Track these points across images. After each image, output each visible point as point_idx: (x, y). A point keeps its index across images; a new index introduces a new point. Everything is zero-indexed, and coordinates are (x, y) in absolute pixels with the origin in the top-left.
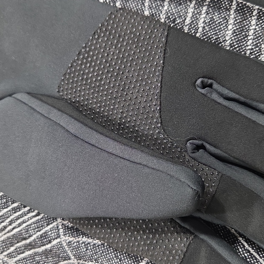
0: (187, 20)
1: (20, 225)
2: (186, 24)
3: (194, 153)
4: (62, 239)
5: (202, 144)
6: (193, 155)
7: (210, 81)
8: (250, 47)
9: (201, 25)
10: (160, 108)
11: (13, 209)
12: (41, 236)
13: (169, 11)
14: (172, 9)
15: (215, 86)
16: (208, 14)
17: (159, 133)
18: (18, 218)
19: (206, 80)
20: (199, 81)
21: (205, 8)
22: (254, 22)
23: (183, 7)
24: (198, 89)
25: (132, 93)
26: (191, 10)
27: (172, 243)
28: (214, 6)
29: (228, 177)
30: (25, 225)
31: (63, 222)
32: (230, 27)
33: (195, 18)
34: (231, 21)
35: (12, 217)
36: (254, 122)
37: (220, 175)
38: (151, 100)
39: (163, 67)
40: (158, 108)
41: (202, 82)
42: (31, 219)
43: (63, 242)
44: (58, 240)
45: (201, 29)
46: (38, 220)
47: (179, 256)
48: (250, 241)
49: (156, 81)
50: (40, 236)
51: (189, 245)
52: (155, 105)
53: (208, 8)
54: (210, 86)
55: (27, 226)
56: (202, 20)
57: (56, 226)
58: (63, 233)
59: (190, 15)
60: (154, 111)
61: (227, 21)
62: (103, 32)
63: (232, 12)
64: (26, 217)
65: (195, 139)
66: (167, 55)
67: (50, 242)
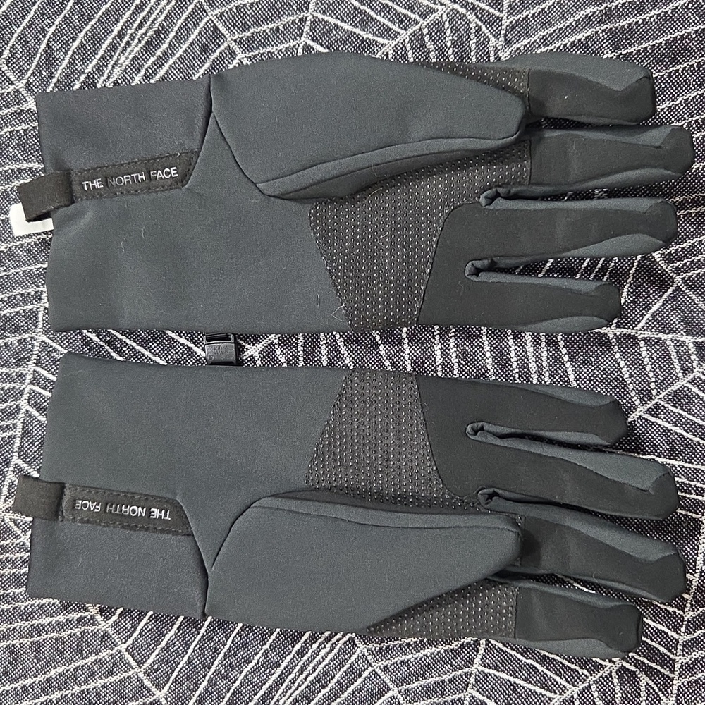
0: (438, 359)
1: (314, 669)
2: (437, 364)
3: (488, 503)
4: (375, 667)
5: (494, 491)
6: (488, 506)
7: (480, 424)
8: (517, 370)
9: (454, 360)
10: (437, 468)
11: (298, 653)
12: (347, 672)
13: (413, 354)
14: (415, 351)
15: (487, 427)
16: (458, 346)
17: (443, 494)
18: (309, 662)
19: (475, 425)
20: (469, 429)
21: (452, 340)
22: (511, 343)
23: (427, 346)
24: (470, 436)
25: (399, 461)
26: (437, 347)
27: (499, 603)
28: (461, 335)
29: (532, 517)
30: (321, 666)
31: (367, 647)
32: (488, 355)
33: (445, 354)
34: (487, 348)
35: (301, 663)
36: (539, 455)
37: (523, 518)
38: (424, 462)
39: (426, 424)
40: (435, 468)
41: (472, 428)
42: (326, 657)
43: (377, 670)
44: (370, 669)
45: (456, 366)
46: (336, 655)
47: (511, 613)
48: (581, 581)
49: (422, 440)
50: (344, 674)
51: (517, 597)
52: (430, 466)
53: (456, 339)
54: (482, 429)
55: (325, 667)
56: (455, 354)
57: (360, 655)
58: (372, 660)
59: (438, 353)
60: (430, 473)
61: (483, 349)
62: (343, 403)
63: (484, 337)
64: (318, 658)
65: (484, 489)
66: (425, 410)
67: (360, 676)
